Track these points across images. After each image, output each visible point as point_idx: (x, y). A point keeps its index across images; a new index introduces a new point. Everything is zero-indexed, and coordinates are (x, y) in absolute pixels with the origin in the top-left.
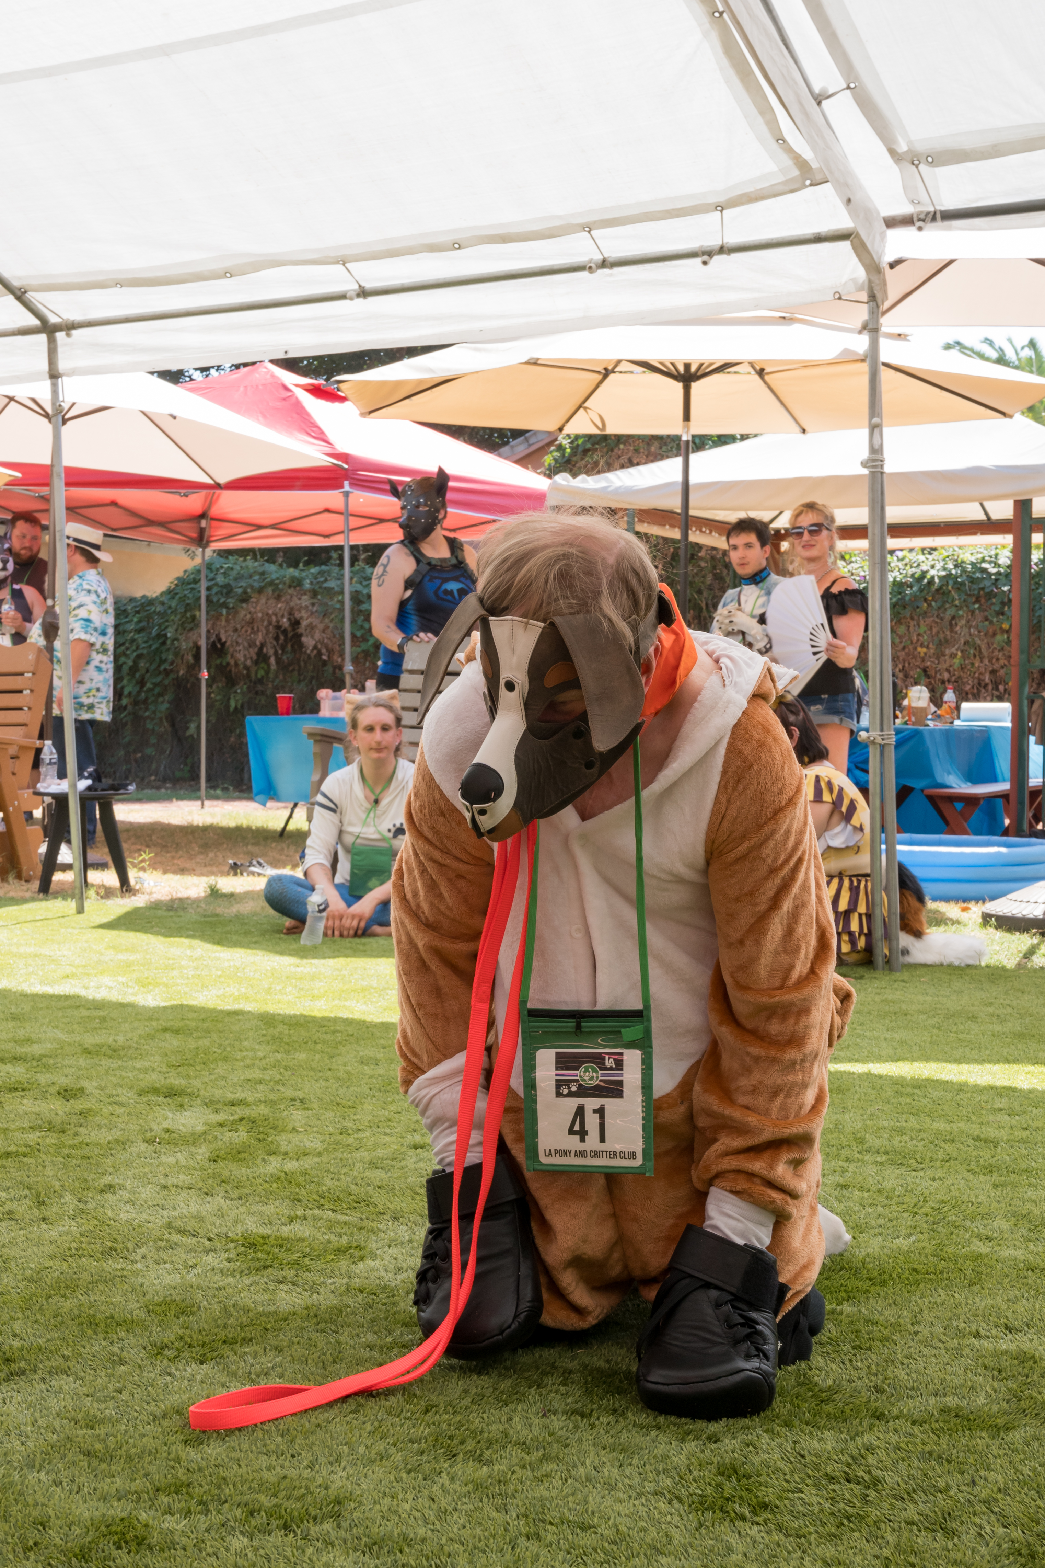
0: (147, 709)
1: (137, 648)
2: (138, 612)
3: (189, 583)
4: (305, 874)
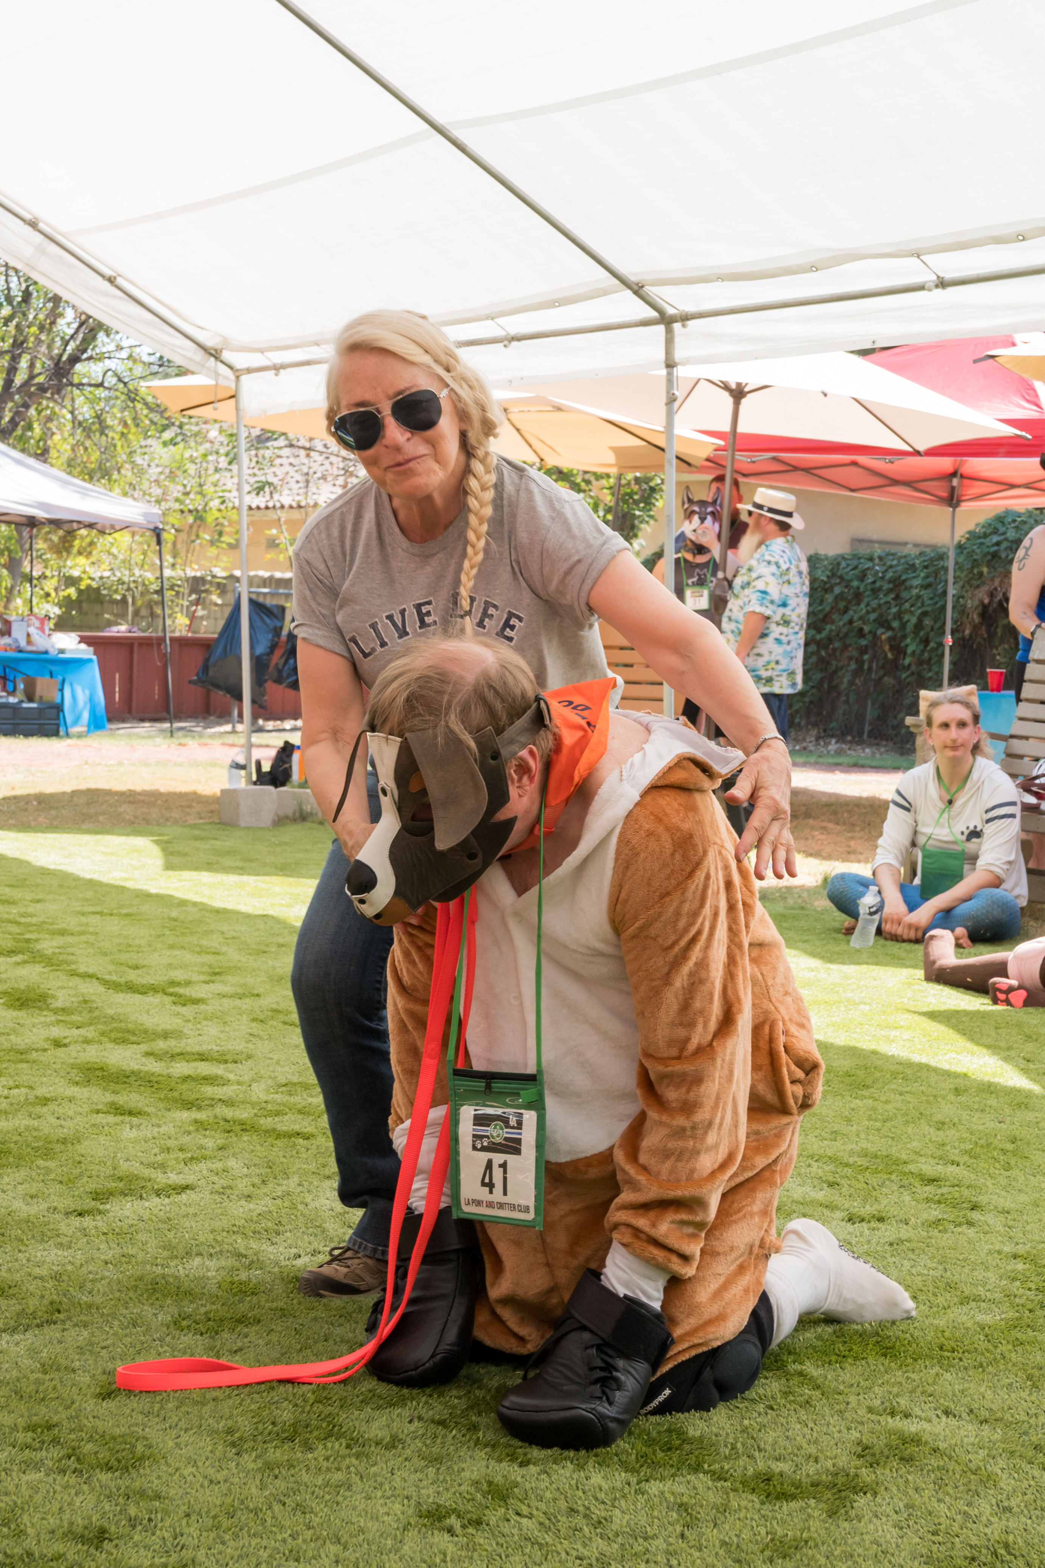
0: (930, 670)
1: (923, 605)
2: (926, 567)
3: (980, 538)
4: (874, 874)
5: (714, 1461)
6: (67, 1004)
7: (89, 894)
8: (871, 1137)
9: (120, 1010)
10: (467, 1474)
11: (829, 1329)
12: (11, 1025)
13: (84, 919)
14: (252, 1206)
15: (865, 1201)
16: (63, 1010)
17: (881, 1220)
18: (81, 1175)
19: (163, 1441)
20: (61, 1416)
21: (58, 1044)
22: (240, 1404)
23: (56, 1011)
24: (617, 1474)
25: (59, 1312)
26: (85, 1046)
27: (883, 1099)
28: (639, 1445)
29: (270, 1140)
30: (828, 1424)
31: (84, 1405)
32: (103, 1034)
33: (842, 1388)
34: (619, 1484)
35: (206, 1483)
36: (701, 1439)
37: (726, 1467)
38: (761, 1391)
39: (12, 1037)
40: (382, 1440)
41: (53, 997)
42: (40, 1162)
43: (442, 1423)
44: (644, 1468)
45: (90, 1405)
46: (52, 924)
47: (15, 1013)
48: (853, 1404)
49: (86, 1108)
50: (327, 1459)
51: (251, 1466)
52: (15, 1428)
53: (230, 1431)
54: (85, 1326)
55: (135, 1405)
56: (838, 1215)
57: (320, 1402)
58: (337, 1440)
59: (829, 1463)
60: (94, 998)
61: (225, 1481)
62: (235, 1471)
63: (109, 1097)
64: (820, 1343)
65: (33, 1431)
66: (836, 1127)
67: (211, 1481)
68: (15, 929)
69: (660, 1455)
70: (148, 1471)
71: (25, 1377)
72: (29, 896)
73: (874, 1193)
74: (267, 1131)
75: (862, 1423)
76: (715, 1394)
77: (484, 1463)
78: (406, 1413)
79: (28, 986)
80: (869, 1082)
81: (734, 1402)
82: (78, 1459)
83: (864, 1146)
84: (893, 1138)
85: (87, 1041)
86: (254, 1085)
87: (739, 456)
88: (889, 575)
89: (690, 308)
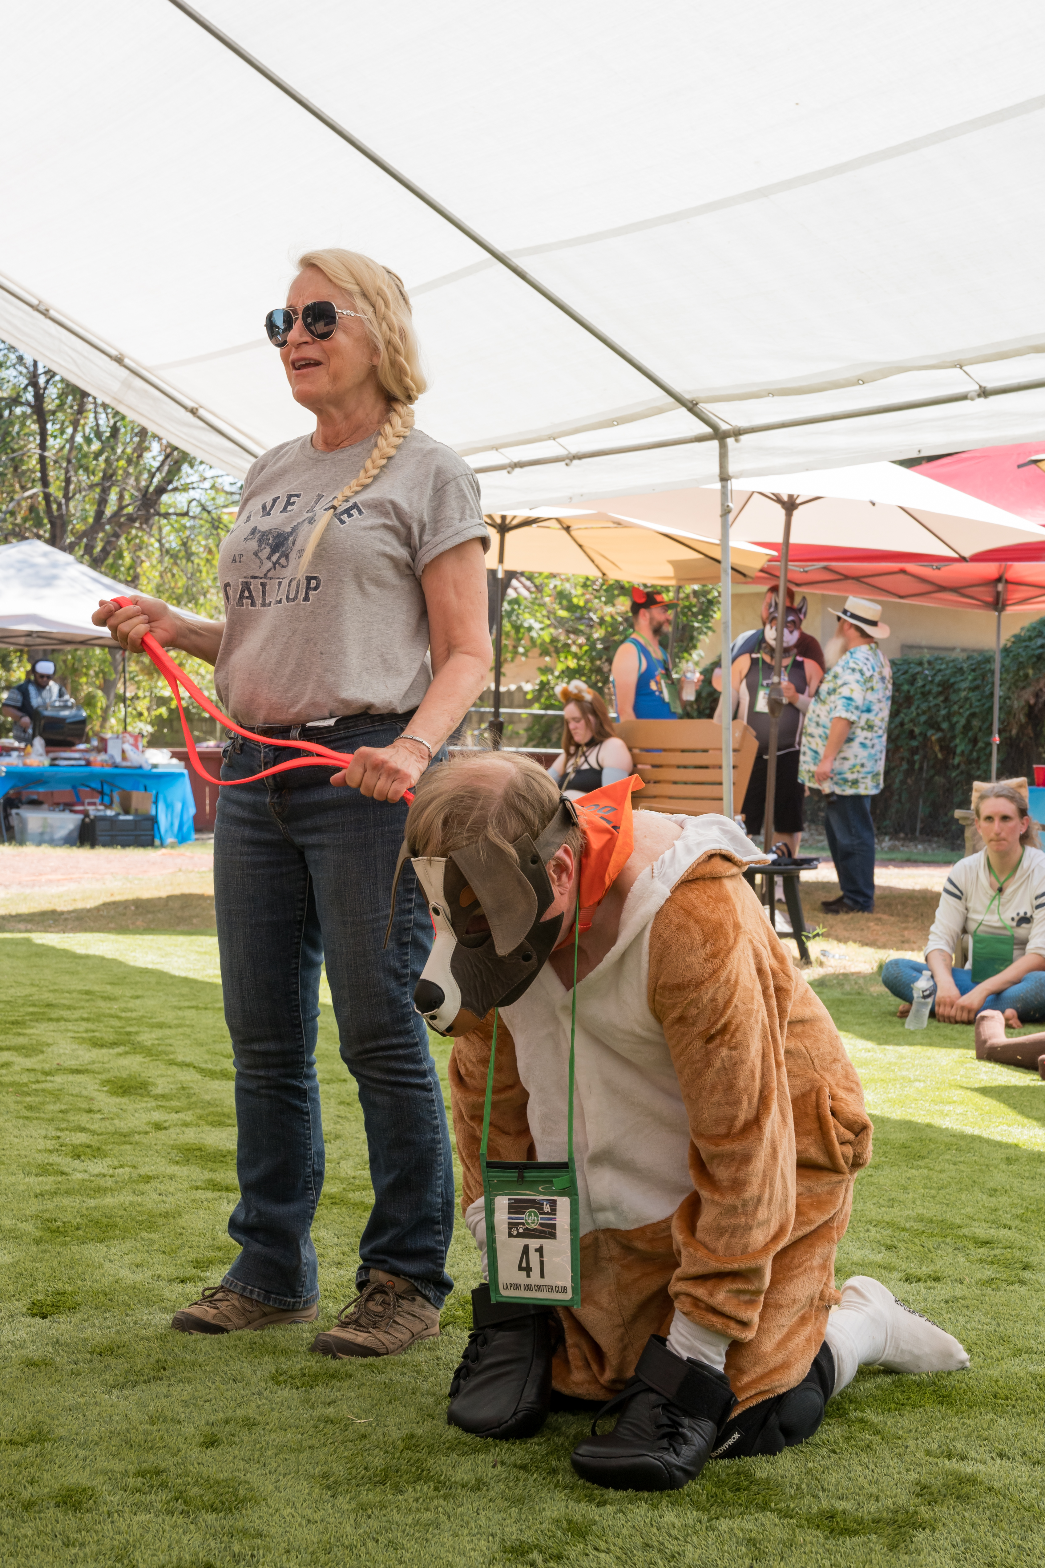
0: (979, 769)
1: (971, 706)
2: (974, 670)
3: (1025, 641)
4: (926, 959)
5: (781, 1500)
6: (167, 1091)
7: (185, 990)
8: (926, 1204)
9: (216, 1096)
10: (548, 1513)
11: (889, 1380)
12: (115, 1110)
13: (180, 1013)
15: (921, 1262)
16: (163, 1096)
17: (937, 1279)
18: (183, 1245)
19: (264, 1484)
20: (168, 1462)
21: (158, 1127)
22: (335, 1451)
23: (156, 1097)
24: (689, 1513)
25: (165, 1369)
26: (184, 1128)
27: (938, 1168)
28: (709, 1486)
30: (888, 1466)
31: (189, 1453)
32: (200, 1117)
33: (901, 1433)
34: (691, 1522)
35: (304, 1523)
36: (768, 1480)
37: (792, 1506)
38: (824, 1437)
39: (116, 1122)
40: (468, 1482)
41: (154, 1084)
42: (144, 1234)
43: (524, 1467)
44: (714, 1507)
45: (195, 1453)
46: (151, 1018)
47: (118, 1100)
48: (912, 1447)
49: (186, 1185)
50: (417, 1500)
51: (346, 1507)
52: (126, 1474)
53: (325, 1476)
54: (189, 1382)
55: (237, 1452)
56: (896, 1275)
57: (409, 1448)
58: (426, 1483)
59: (890, 1502)
60: (191, 1085)
61: (322, 1521)
62: (331, 1512)
63: (207, 1175)
64: (880, 1392)
65: (143, 1477)
66: (892, 1194)
67: (309, 1521)
68: (116, 1023)
69: (729, 1495)
70: (250, 1512)
71: (134, 1428)
72: (129, 993)
73: (930, 1255)
75: (921, 1465)
76: (782, 1439)
77: (563, 1504)
78: (490, 1458)
79: (130, 1075)
80: (924, 1152)
81: (799, 1446)
82: (185, 1502)
83: (920, 1212)
84: (948, 1205)
85: (186, 1124)
87: (792, 566)
88: (938, 678)
89: (743, 423)
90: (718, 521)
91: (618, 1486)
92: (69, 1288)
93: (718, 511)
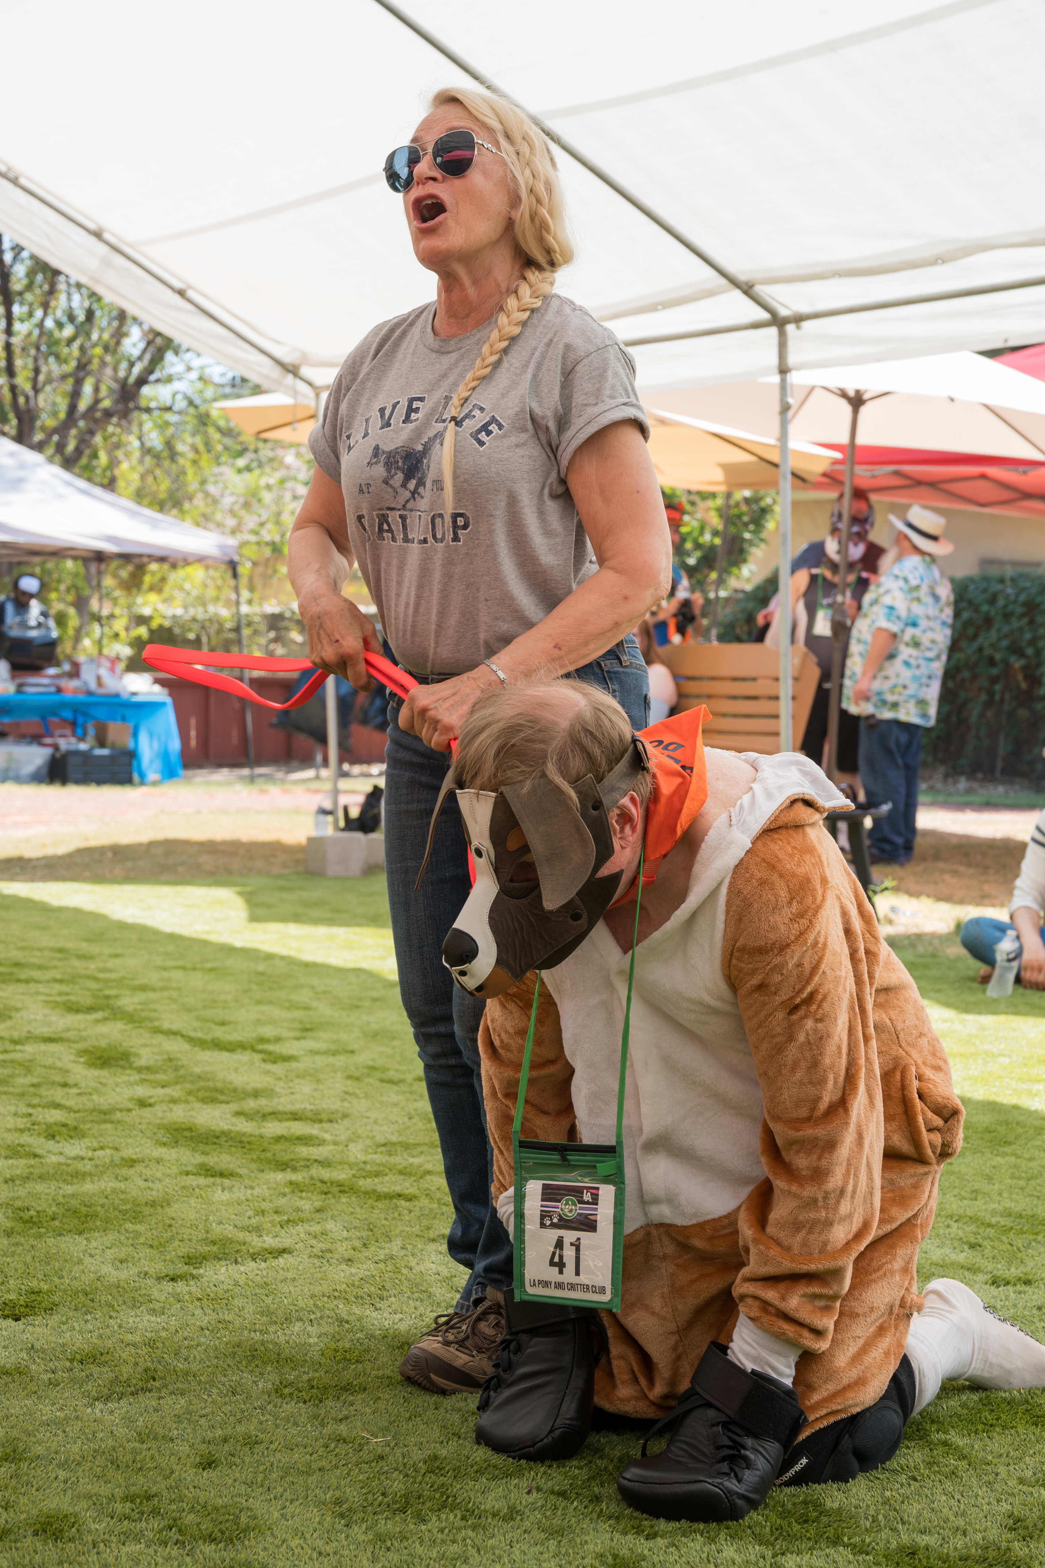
4: (1012, 917)
5: (855, 1534)
6: (152, 1063)
7: (171, 948)
8: (1014, 1196)
9: (207, 1069)
10: (591, 1547)
11: (975, 1397)
12: (93, 1084)
13: (165, 975)
14: (353, 1270)
15: (1010, 1263)
16: (148, 1068)
17: (1027, 1282)
18: (172, 1238)
19: (268, 1512)
20: (160, 1486)
21: (143, 1103)
22: (348, 1474)
23: (140, 1070)
24: (750, 1548)
25: (154, 1379)
26: (172, 1106)
27: (1027, 1156)
28: (773, 1517)
29: (370, 1202)
30: (977, 1496)
31: (184, 1475)
32: (190, 1093)
33: (990, 1458)
34: (753, 1558)
35: (315, 1556)
36: (839, 1510)
37: (868, 1540)
38: (903, 1461)
39: (95, 1097)
40: (499, 1511)
41: (137, 1055)
42: (129, 1226)
43: (562, 1494)
44: (779, 1541)
45: (190, 1475)
46: (132, 979)
47: (97, 1073)
48: (1003, 1475)
49: (175, 1170)
50: (442, 1531)
51: (362, 1537)
52: (112, 1498)
53: (338, 1502)
54: (182, 1394)
55: (237, 1475)
56: (981, 1277)
57: (432, 1472)
58: (451, 1511)
59: (979, 1537)
60: (179, 1056)
61: (335, 1553)
62: (345, 1543)
63: (199, 1159)
64: (965, 1411)
65: (131, 1502)
66: (977, 1186)
67: (320, 1554)
68: (93, 985)
69: (796, 1527)
70: (253, 1542)
71: (121, 1446)
72: (107, 950)
73: (1020, 1255)
74: (366, 1193)
75: (1013, 1495)
76: (855, 1464)
77: (608, 1536)
78: (524, 1484)
79: (109, 1045)
80: (1011, 1137)
81: (874, 1472)
82: (180, 1531)
83: (1007, 1205)
84: (1038, 1197)
85: (174, 1101)
86: (352, 1146)
87: (859, 470)
88: (1022, 598)
89: (804, 308)
90: (776, 419)
91: (670, 1517)
92: (45, 1287)
93: (776, 407)
